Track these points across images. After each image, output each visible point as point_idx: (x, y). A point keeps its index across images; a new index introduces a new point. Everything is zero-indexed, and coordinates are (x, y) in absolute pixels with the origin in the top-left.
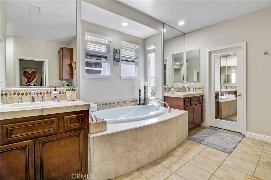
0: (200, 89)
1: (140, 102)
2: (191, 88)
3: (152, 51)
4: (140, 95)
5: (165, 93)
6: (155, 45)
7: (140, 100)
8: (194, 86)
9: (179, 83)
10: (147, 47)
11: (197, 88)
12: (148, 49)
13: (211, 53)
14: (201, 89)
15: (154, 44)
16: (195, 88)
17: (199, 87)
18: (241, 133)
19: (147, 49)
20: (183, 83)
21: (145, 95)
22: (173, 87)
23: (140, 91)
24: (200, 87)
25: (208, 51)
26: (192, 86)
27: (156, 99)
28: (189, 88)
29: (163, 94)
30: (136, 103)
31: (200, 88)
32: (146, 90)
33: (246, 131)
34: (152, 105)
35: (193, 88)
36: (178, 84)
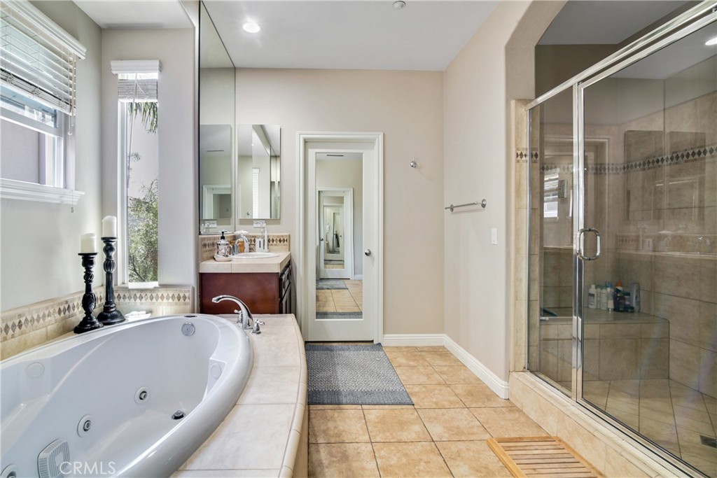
0: (280, 241)
1: (88, 312)
2: (257, 241)
3: (146, 90)
4: (88, 277)
5: (203, 260)
6: (161, 69)
7: (88, 300)
8: (266, 234)
9: (215, 226)
10: (114, 64)
11: (273, 241)
12: (120, 77)
13: (309, 144)
14: (284, 241)
15: (157, 63)
16: (269, 241)
17: (278, 236)
18: (372, 341)
19: (114, 72)
20: (230, 224)
21: (109, 275)
22: (223, 238)
23: (87, 260)
24: (282, 236)
25: (302, 136)
26: (260, 234)
27: (163, 286)
28: (252, 240)
29: (197, 266)
30: (65, 318)
31: (282, 239)
32: (113, 254)
33: (384, 333)
34: (148, 316)
35: (262, 241)
36: (211, 226)
